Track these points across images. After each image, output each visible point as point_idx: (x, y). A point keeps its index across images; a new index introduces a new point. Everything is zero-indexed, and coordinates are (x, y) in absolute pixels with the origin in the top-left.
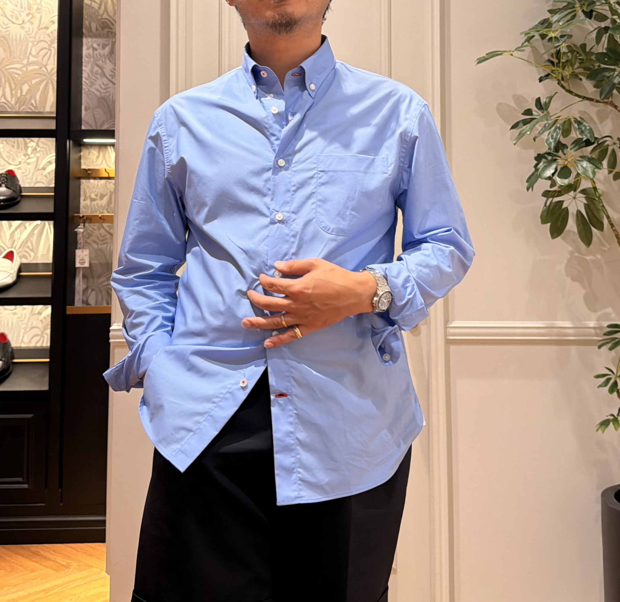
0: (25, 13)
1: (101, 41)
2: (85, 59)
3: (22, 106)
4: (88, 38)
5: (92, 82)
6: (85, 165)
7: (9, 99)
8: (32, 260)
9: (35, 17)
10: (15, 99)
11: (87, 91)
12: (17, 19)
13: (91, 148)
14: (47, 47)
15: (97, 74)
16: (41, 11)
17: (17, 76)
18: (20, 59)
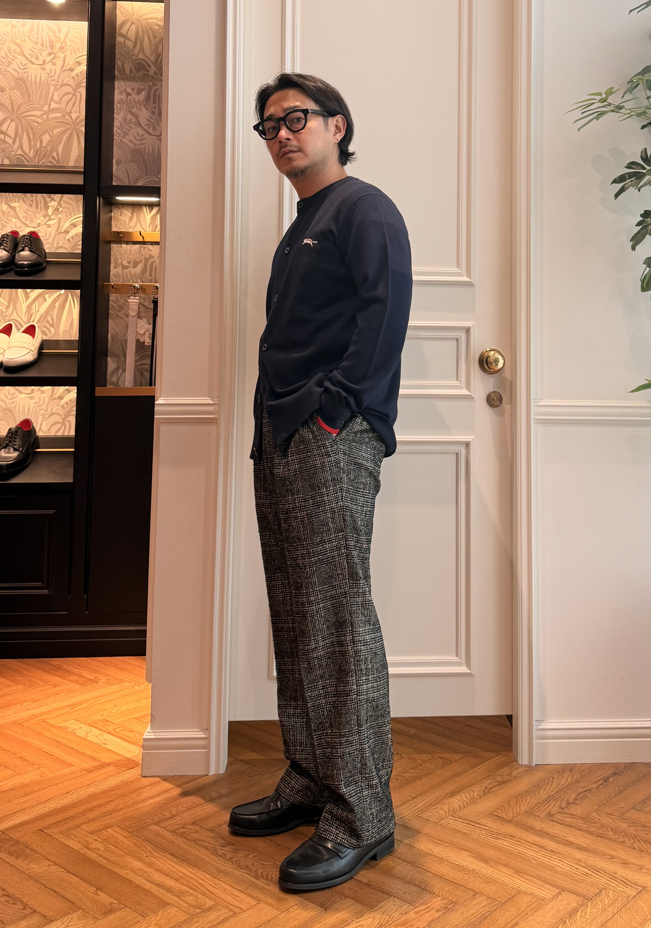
0: (47, 52)
1: (136, 85)
2: (117, 106)
3: (42, 159)
4: (121, 81)
5: (124, 131)
6: (116, 228)
7: (27, 150)
8: (52, 337)
9: (58, 57)
10: (34, 150)
11: (119, 143)
12: (37, 58)
13: (123, 208)
14: (72, 92)
15: (131, 123)
16: (64, 50)
17: (36, 125)
18: (40, 105)
